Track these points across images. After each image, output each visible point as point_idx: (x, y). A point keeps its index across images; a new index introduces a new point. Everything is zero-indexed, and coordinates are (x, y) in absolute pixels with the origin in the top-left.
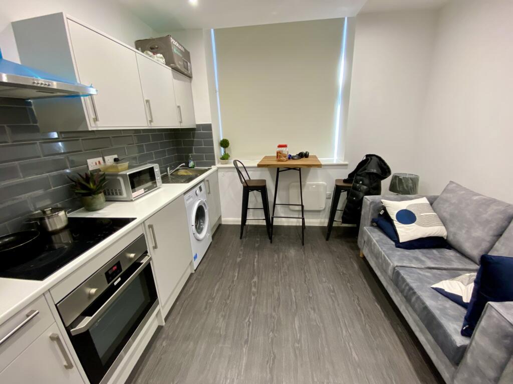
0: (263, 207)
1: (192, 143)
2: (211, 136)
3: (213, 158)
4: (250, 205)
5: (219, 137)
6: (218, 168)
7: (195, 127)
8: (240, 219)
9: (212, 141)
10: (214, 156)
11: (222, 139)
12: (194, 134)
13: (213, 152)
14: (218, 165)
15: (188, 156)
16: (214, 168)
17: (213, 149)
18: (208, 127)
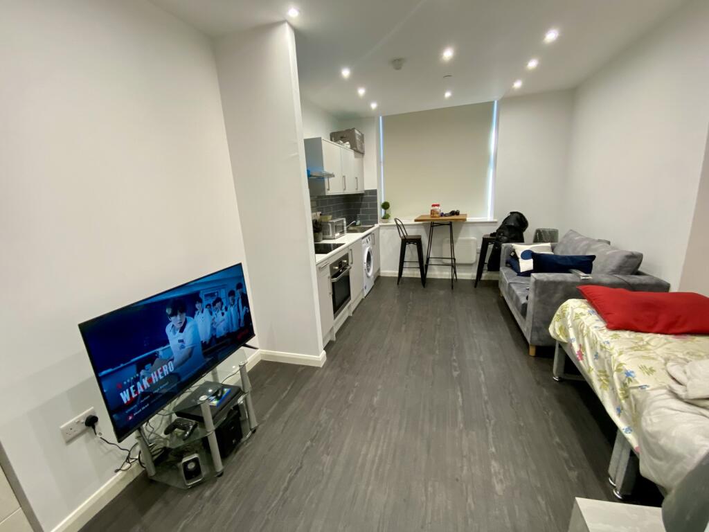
0: (418, 260)
1: (360, 206)
2: (375, 199)
3: (376, 217)
4: (406, 259)
5: (381, 200)
6: (380, 226)
7: (363, 192)
8: (397, 272)
9: (377, 204)
10: (377, 216)
11: (383, 202)
12: (362, 198)
13: (377, 212)
14: (380, 224)
15: (356, 216)
16: (376, 226)
17: (377, 210)
18: (374, 192)
